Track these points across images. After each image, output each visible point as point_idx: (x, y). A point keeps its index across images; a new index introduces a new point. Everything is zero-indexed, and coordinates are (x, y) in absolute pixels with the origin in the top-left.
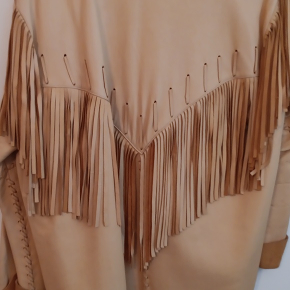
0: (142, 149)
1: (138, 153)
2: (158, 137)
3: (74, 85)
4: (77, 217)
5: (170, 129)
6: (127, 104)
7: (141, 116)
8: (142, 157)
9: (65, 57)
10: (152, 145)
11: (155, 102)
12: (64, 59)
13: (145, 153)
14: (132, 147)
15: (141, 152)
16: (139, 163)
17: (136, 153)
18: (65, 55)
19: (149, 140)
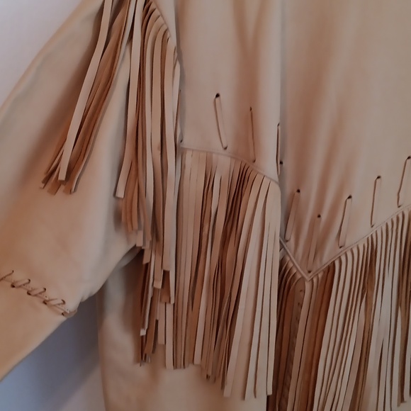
0: (310, 272)
1: (303, 277)
2: (343, 259)
3: (226, 148)
4: (207, 376)
5: (366, 247)
6: (299, 191)
7: (319, 216)
8: (308, 286)
9: (217, 99)
10: (330, 270)
11: (350, 197)
12: (215, 101)
13: (315, 280)
14: (294, 264)
15: (307, 277)
16: (302, 294)
17: (299, 276)
18: (218, 96)
19: (326, 258)
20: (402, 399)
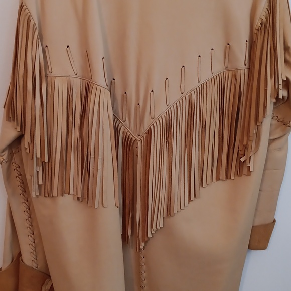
0: (139, 136)
1: (136, 140)
2: (155, 125)
3: (76, 74)
4: (78, 198)
5: (166, 116)
6: (126, 93)
7: (139, 104)
8: (139, 143)
9: (68, 48)
10: (149, 132)
11: (152, 91)
13: (142, 139)
14: (131, 134)
15: (138, 139)
16: (137, 149)
17: (134, 139)
18: (68, 46)
19: (146, 127)
20: (190, 200)
